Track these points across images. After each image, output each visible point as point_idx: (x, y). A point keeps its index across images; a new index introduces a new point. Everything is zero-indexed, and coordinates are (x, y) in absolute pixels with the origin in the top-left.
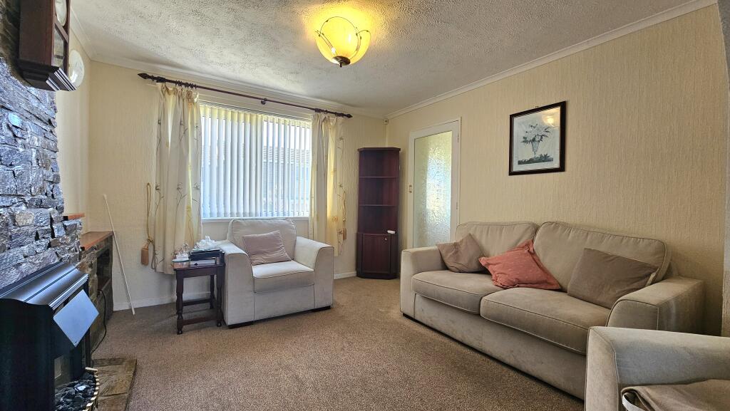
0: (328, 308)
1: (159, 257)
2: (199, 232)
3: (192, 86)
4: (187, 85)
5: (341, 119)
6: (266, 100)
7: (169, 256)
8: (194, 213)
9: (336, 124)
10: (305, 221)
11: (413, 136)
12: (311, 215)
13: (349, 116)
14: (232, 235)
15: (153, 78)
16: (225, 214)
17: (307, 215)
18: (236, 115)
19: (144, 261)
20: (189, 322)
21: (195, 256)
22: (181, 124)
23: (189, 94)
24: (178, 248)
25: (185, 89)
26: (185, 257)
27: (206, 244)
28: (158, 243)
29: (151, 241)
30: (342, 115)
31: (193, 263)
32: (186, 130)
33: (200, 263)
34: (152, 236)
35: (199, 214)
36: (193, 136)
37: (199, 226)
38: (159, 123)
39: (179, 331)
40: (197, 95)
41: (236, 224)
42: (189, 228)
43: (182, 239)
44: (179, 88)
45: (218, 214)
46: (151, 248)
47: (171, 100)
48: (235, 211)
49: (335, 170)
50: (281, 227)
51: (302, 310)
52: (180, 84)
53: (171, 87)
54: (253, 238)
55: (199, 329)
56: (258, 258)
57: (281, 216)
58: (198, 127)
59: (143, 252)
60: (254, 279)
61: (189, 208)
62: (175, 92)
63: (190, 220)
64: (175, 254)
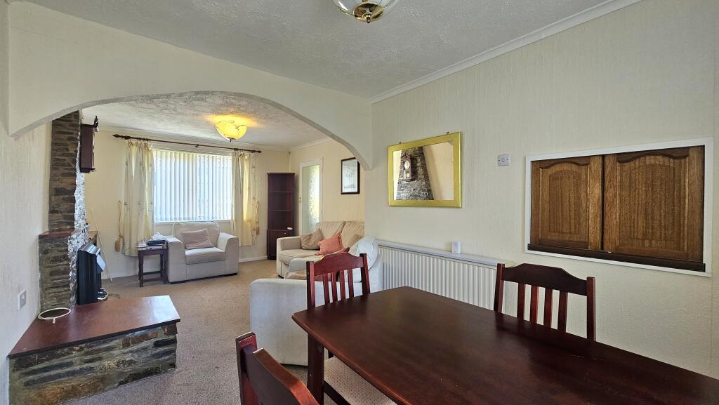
0: (235, 274)
1: (127, 246)
2: (153, 230)
3: (148, 140)
4: (144, 139)
5: (253, 154)
6: (198, 145)
7: (133, 246)
8: (150, 219)
9: (249, 158)
10: (228, 222)
11: (302, 165)
12: (232, 218)
13: (260, 152)
14: (175, 232)
15: (122, 137)
16: (171, 219)
17: (229, 218)
18: (178, 155)
19: (117, 248)
20: (147, 281)
21: (150, 244)
22: (141, 164)
23: (146, 145)
24: (139, 240)
25: (143, 142)
26: (145, 245)
27: (158, 237)
28: (127, 238)
29: (120, 236)
30: (253, 151)
31: (149, 248)
32: (144, 168)
33: (153, 248)
34: (122, 234)
35: (153, 219)
36: (148, 170)
37: (153, 227)
38: (127, 164)
39: (141, 285)
40: (151, 145)
41: (178, 225)
42: (146, 228)
43: (142, 235)
44: (139, 142)
45: (166, 219)
46: (121, 240)
47: (134, 149)
48: (178, 217)
49: (249, 188)
50: (209, 226)
51: (217, 274)
52: (140, 139)
53: (134, 141)
54: (189, 234)
55: (153, 284)
56: (190, 246)
57: (211, 219)
58: (152, 165)
59: (116, 244)
60: (186, 256)
61: (146, 216)
62: (137, 144)
63: (147, 222)
64: (138, 244)
